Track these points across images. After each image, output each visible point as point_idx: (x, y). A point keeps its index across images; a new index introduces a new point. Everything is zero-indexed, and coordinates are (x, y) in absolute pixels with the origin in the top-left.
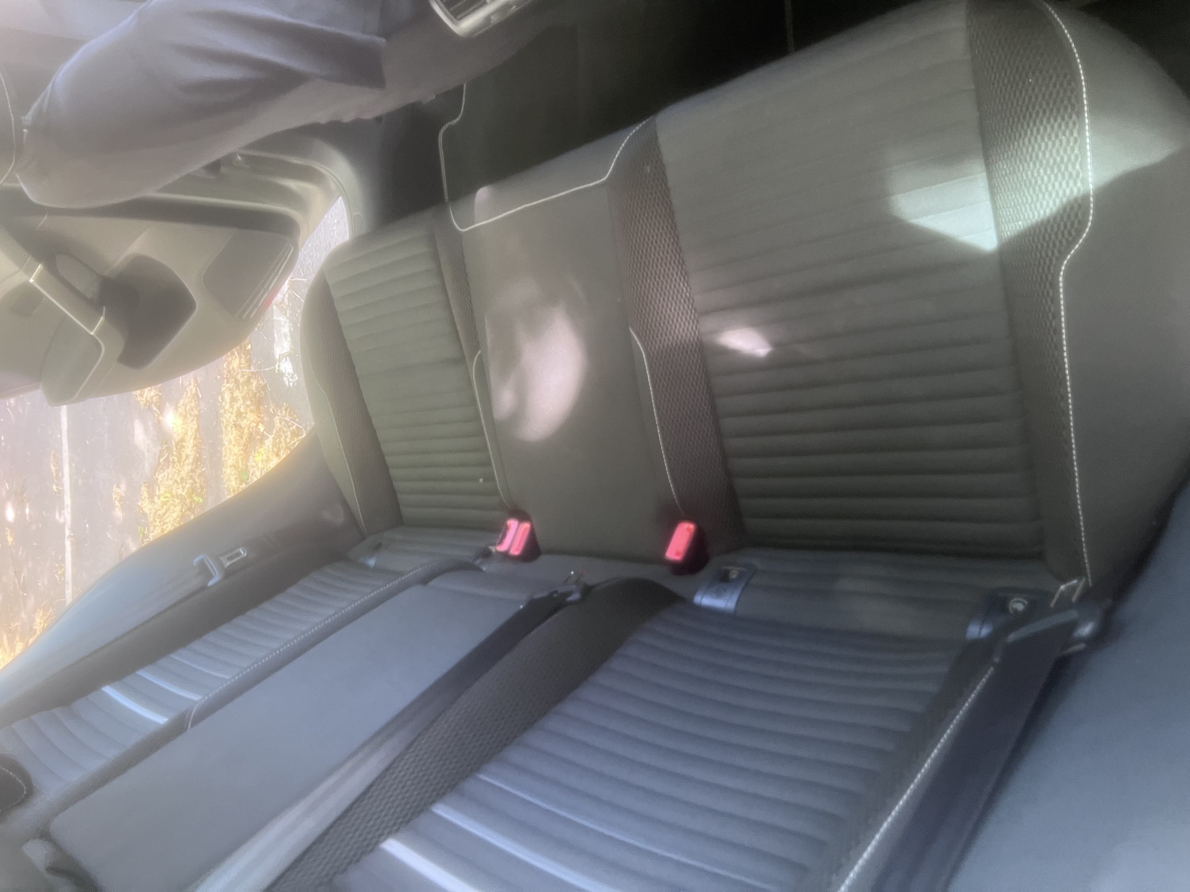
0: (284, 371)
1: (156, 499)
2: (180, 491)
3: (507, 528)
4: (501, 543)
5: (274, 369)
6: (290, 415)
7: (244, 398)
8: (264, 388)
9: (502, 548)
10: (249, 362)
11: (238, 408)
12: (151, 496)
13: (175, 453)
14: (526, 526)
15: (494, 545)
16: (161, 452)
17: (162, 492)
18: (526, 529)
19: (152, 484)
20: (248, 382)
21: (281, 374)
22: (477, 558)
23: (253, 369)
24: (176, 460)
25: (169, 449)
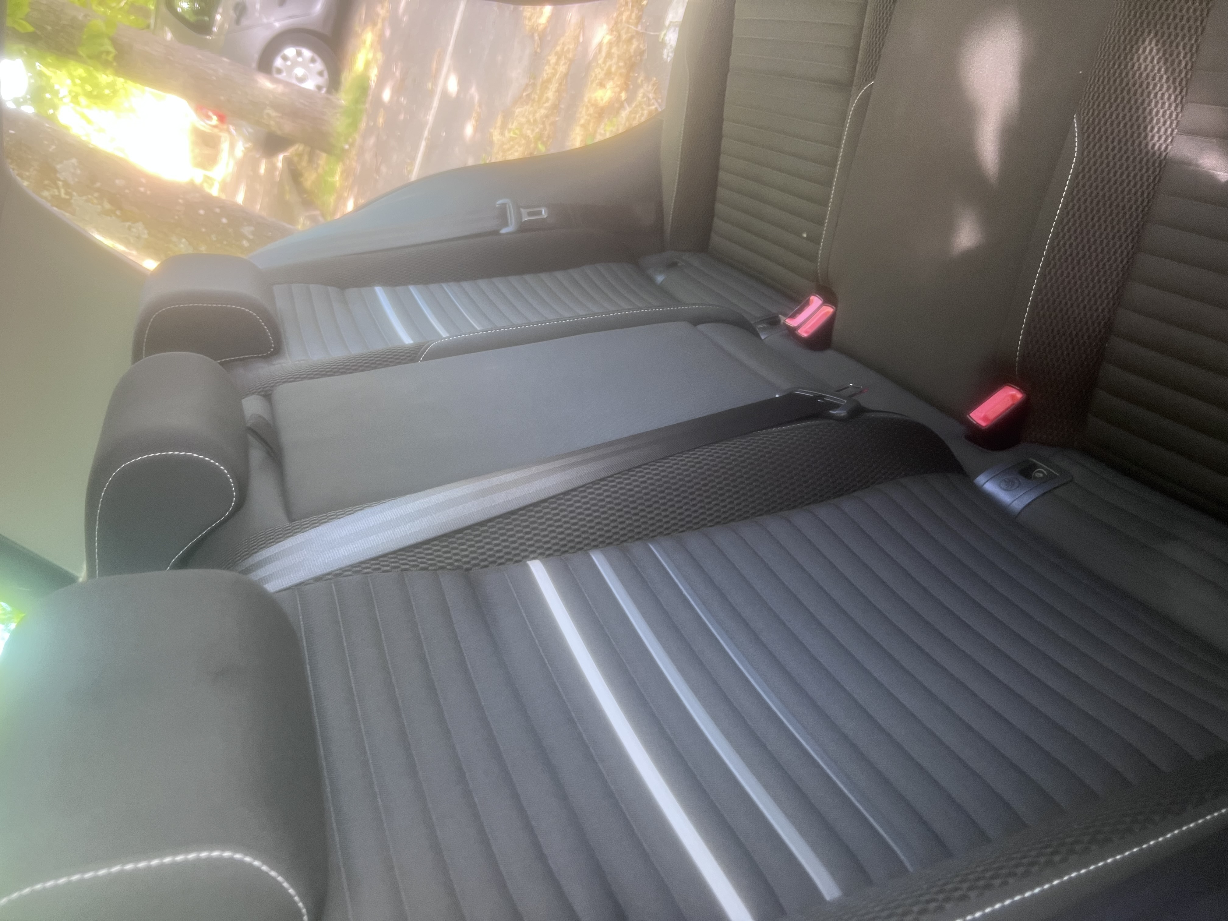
0: (668, 42)
1: (506, 132)
2: (529, 132)
3: (807, 303)
4: (793, 316)
5: (658, 36)
6: (655, 93)
7: (619, 56)
8: (642, 53)
9: (791, 323)
10: (639, 18)
11: (610, 66)
12: (504, 126)
13: (538, 91)
14: (829, 310)
15: (785, 315)
16: (527, 85)
17: (513, 127)
18: (828, 312)
19: (508, 115)
20: (629, 41)
21: (663, 44)
22: (762, 321)
23: (639, 27)
24: (536, 99)
25: (534, 85)
